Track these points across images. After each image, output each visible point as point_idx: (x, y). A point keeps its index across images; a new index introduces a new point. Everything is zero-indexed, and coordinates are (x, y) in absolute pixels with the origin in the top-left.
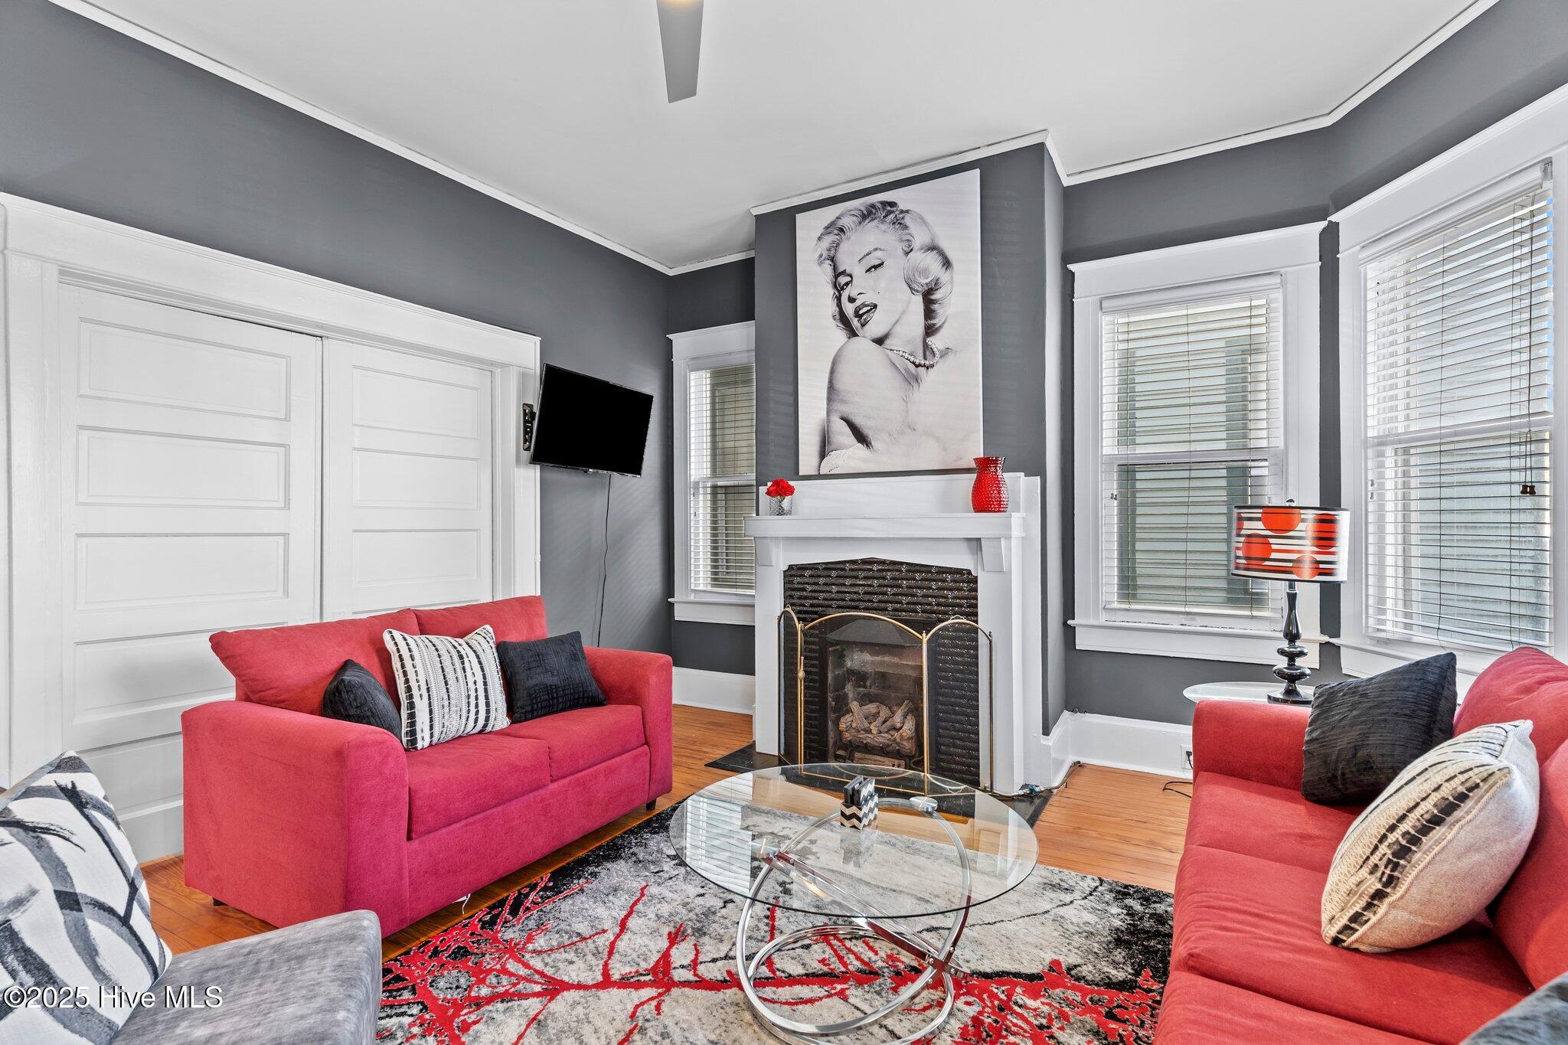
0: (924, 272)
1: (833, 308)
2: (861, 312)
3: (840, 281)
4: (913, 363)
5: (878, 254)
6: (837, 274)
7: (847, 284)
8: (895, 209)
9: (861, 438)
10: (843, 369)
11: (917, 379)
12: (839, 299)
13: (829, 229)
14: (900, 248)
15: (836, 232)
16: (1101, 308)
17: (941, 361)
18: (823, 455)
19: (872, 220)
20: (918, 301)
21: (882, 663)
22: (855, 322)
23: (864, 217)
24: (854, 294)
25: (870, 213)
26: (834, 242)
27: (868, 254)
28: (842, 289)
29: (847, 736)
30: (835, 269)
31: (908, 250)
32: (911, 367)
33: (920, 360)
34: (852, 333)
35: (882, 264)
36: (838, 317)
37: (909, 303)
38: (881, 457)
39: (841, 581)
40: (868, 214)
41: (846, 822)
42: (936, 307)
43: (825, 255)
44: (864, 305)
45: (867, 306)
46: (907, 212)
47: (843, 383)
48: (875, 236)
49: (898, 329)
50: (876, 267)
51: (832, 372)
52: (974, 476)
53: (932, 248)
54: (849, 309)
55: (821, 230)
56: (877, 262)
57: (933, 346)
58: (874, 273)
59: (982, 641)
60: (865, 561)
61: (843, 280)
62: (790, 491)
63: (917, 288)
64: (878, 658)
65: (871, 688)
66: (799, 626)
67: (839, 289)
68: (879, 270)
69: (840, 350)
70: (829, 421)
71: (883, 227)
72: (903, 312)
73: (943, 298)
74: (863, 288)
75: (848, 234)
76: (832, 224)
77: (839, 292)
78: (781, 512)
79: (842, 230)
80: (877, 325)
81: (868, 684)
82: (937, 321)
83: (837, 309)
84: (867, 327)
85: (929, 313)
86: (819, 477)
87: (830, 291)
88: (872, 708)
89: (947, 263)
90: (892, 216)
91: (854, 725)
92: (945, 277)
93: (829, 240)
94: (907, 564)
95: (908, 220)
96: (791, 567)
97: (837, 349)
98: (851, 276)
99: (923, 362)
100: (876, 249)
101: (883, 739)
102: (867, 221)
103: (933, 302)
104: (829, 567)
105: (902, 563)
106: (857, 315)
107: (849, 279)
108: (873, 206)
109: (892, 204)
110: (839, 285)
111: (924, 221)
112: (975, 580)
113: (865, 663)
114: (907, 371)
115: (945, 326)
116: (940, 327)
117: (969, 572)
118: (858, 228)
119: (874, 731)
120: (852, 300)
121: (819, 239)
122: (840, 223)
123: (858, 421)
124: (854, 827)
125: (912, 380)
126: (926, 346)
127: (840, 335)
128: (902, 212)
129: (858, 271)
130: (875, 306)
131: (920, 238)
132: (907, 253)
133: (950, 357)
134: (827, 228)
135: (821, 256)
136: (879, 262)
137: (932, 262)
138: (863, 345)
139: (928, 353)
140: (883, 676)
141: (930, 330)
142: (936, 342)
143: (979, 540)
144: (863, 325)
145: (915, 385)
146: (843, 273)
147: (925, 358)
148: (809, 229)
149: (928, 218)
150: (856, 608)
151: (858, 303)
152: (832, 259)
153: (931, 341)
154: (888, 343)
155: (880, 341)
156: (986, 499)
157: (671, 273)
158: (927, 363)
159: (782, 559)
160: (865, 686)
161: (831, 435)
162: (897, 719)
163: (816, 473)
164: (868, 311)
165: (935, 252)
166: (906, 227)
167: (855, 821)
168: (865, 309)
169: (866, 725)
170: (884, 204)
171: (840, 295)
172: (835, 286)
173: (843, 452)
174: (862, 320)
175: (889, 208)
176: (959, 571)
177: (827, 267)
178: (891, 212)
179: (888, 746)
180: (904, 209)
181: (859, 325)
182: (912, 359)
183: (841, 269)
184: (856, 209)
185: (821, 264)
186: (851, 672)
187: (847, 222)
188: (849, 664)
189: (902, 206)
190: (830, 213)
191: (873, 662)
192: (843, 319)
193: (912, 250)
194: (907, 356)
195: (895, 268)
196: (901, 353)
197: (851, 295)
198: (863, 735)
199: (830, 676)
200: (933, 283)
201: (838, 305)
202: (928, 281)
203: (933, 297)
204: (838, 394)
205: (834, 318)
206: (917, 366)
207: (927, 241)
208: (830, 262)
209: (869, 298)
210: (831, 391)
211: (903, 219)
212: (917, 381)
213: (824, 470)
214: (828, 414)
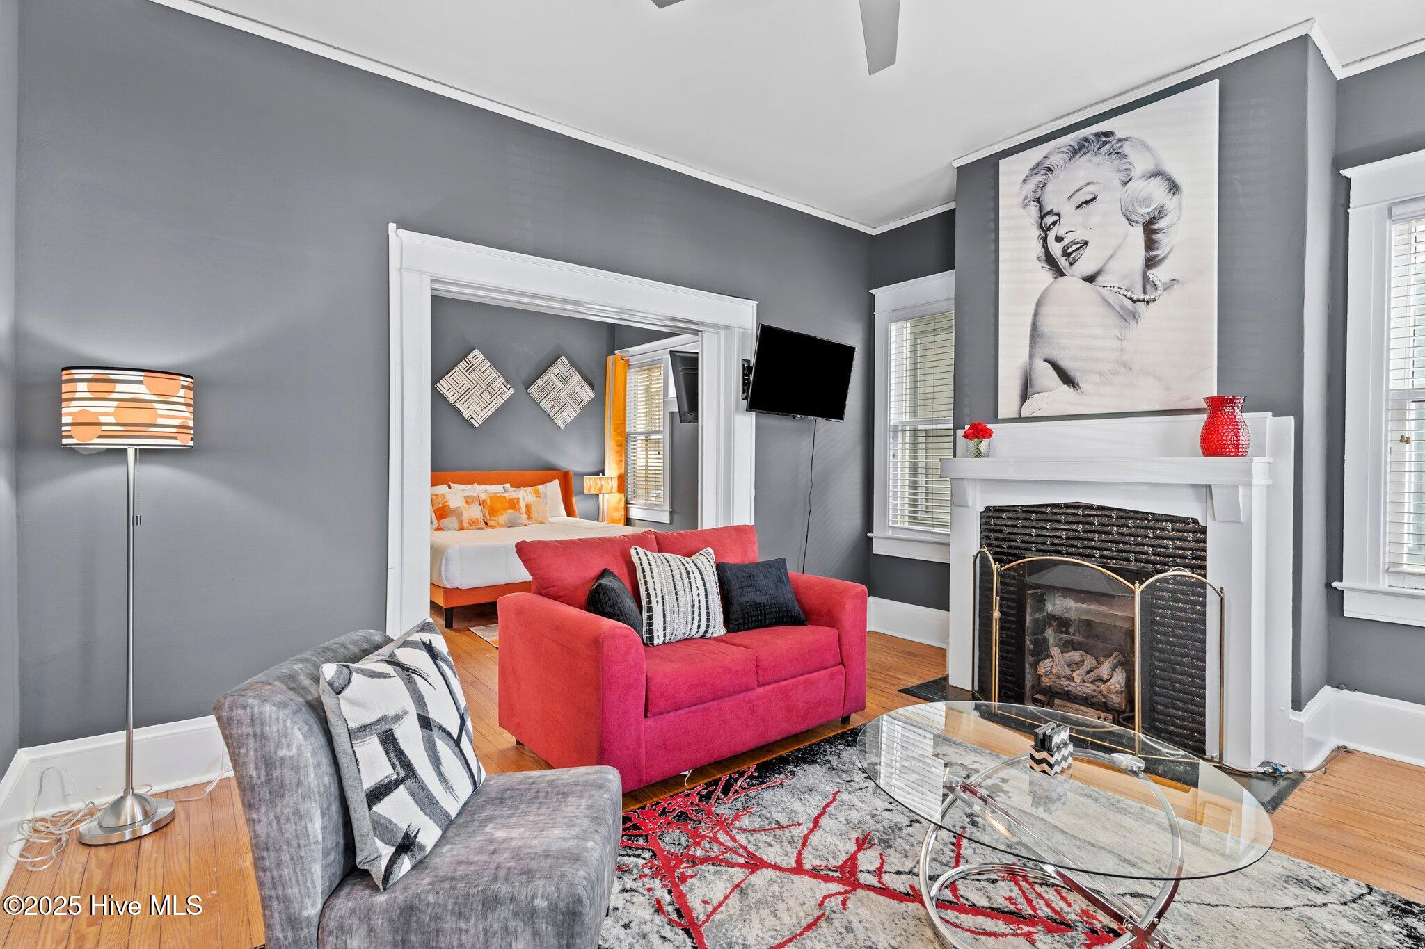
0: (1146, 201)
1: (1039, 250)
2: (1069, 251)
3: (1046, 221)
4: (1131, 299)
5: (1091, 188)
6: (1043, 216)
7: (1054, 224)
8: (1111, 138)
9: (1067, 378)
10: (1046, 310)
11: (1134, 315)
12: (1045, 240)
13: (1034, 171)
14: (1116, 179)
15: (1043, 172)
16: (1390, 216)
17: (1165, 294)
18: (1024, 398)
19: (1085, 154)
20: (1138, 233)
21: (1087, 611)
22: (1063, 262)
23: (1075, 152)
24: (1061, 233)
25: (1082, 147)
26: (1040, 183)
27: (1079, 190)
28: (1049, 229)
29: (1047, 681)
30: (1041, 210)
31: (1127, 180)
32: (1128, 303)
33: (1138, 294)
34: (1060, 273)
35: (1095, 198)
36: (1043, 258)
37: (1126, 236)
38: (1090, 398)
39: (1042, 524)
40: (1078, 150)
41: (1035, 766)
43: (1030, 197)
44: (1073, 243)
45: (1078, 243)
46: (1126, 139)
47: (1047, 324)
48: (1087, 170)
49: (1111, 265)
50: (1087, 202)
51: (1036, 314)
52: (1204, 417)
53: (1156, 174)
54: (1056, 249)
55: (1027, 172)
56: (1089, 197)
57: (1155, 279)
58: (1085, 209)
59: (1211, 599)
60: (1068, 506)
61: (1049, 220)
62: (988, 434)
63: (1135, 218)
64: (1085, 606)
65: (1074, 634)
66: (995, 567)
67: (1044, 229)
68: (1091, 205)
69: (1046, 290)
70: (1031, 364)
71: (1097, 160)
72: (1119, 246)
73: (1169, 226)
74: (1072, 225)
75: (1056, 172)
76: (1039, 164)
77: (1045, 232)
78: (978, 455)
79: (1049, 169)
80: (1087, 263)
81: (1071, 630)
82: (1160, 252)
83: (1043, 250)
84: (1074, 267)
85: (1150, 244)
86: (1020, 419)
87: (1036, 233)
88: (1075, 656)
89: (1174, 188)
90: (1108, 147)
91: (1054, 671)
92: (1170, 202)
93: (1034, 182)
94: (1118, 510)
95: (1127, 148)
96: (988, 509)
97: (1042, 291)
98: (1058, 215)
99: (1142, 297)
100: (1088, 184)
101: (1087, 689)
102: (1079, 155)
103: (1156, 232)
104: (1028, 510)
105: (1112, 509)
106: (1065, 253)
107: (1056, 218)
108: (1086, 139)
109: (1108, 134)
110: (1046, 225)
111: (1146, 146)
112: (1203, 531)
113: (1068, 609)
114: (1123, 307)
115: (1171, 256)
116: (1165, 257)
117: (1195, 521)
118: (1068, 164)
119: (1077, 679)
120: (1059, 239)
121: (1024, 181)
122: (1047, 163)
123: (1065, 363)
124: (1044, 772)
125: (1128, 317)
126: (1145, 279)
127: (1046, 276)
128: (1120, 140)
129: (1067, 209)
130: (1086, 243)
131: (1140, 163)
132: (1125, 184)
133: (1177, 290)
134: (1033, 169)
135: (1026, 198)
136: (1091, 196)
137: (1157, 190)
138: (1072, 283)
139: (1148, 287)
140: (1089, 624)
141: (1151, 263)
142: (1156, 274)
143: (1210, 486)
144: (1071, 264)
145: (1132, 322)
146: (1050, 213)
147: (1145, 292)
148: (1012, 174)
150: (1058, 553)
151: (1066, 242)
152: (1038, 200)
153: (1153, 274)
154: (1100, 280)
155: (1091, 279)
156: (1219, 442)
157: (874, 232)
158: (1147, 297)
159: (978, 501)
160: (1067, 633)
161: (1034, 377)
162: (1105, 670)
163: (1017, 416)
164: (1078, 249)
165: (1160, 177)
166: (1125, 156)
167: (1045, 767)
168: (1074, 247)
169: (1068, 672)
170: (1098, 135)
171: (1046, 235)
172: (1041, 227)
173: (1046, 394)
174: (1071, 259)
175: (1104, 139)
176: (1183, 520)
177: (1033, 210)
178: (1107, 143)
179: (1093, 697)
180: (1123, 137)
181: (1067, 264)
182: (1129, 294)
183: (1048, 209)
184: (1066, 146)
185: (1025, 206)
186: (1052, 617)
187: (1054, 160)
188: (1049, 608)
189: (1120, 134)
190: (1036, 154)
191: (1077, 609)
192: (1050, 260)
193: (1131, 179)
194: (1122, 292)
195: (1111, 200)
196: (1116, 289)
197: (1059, 234)
198: (1064, 682)
199: (1028, 619)
200: (1156, 212)
201: (1043, 246)
202: (1150, 210)
203: (1156, 227)
204: (1042, 337)
205: (1039, 259)
206: (1135, 302)
207: (1149, 166)
208: (1035, 203)
209: (1078, 236)
210: (1035, 332)
211: (1121, 147)
212: (1134, 317)
213: (1025, 413)
214: (1031, 356)
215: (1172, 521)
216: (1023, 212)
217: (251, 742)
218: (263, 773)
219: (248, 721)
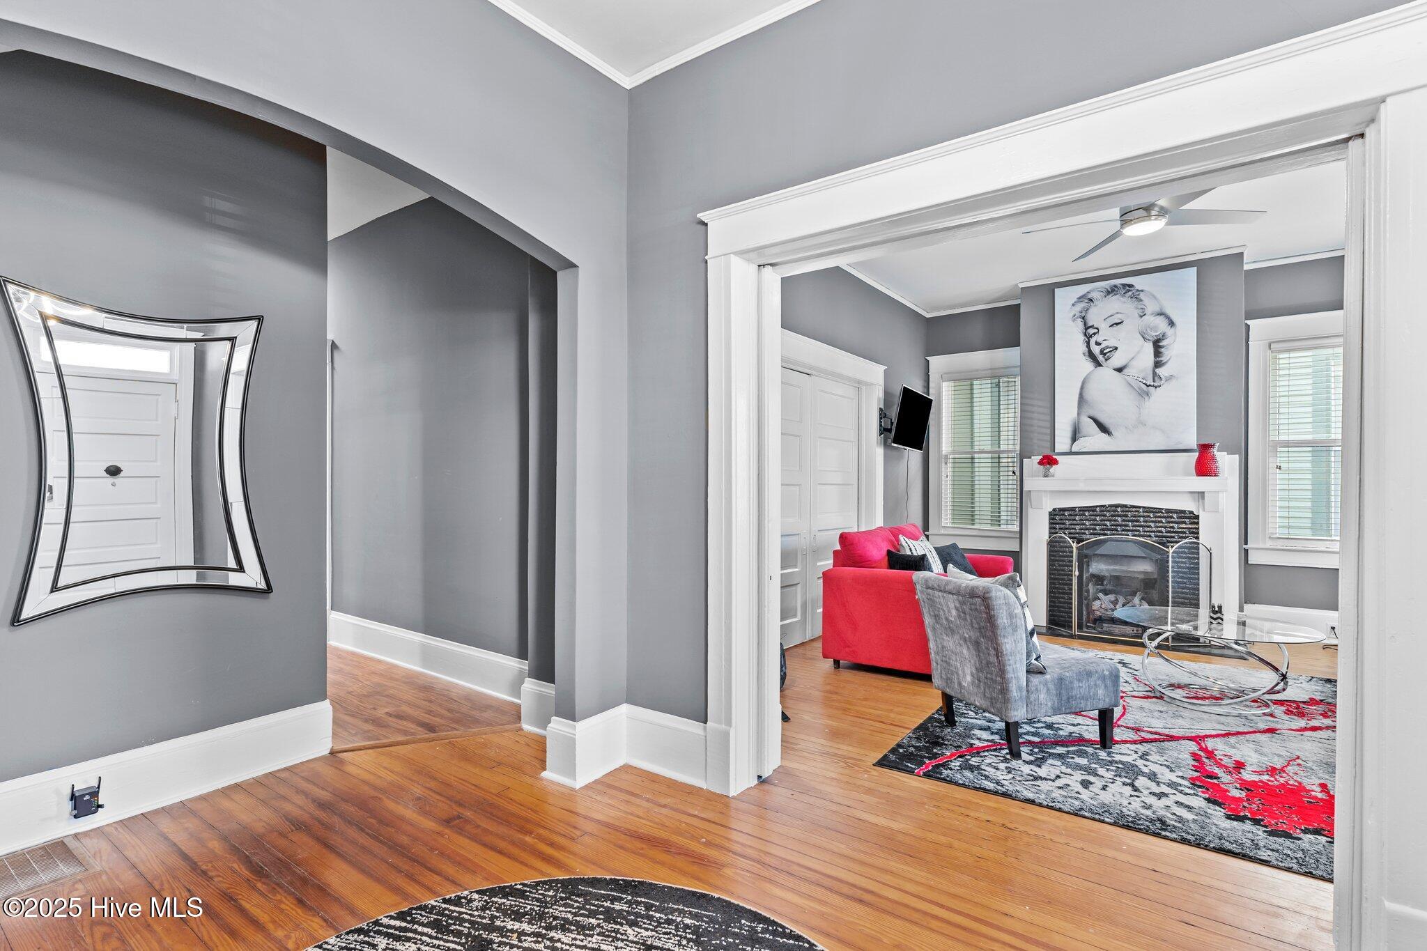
0: (1155, 328)
1: (1084, 349)
2: (1105, 352)
3: (1089, 332)
4: (1145, 384)
5: (1119, 316)
6: (1087, 328)
7: (1095, 334)
8: (1132, 289)
9: (1103, 429)
10: (1091, 386)
12: (1088, 343)
13: (1081, 299)
14: (1136, 313)
15: (1087, 301)
16: (1270, 348)
17: (1166, 383)
18: (1074, 439)
19: (1115, 295)
20: (1150, 348)
21: (1114, 570)
22: (1101, 358)
23: (1108, 293)
24: (1100, 340)
25: (1113, 290)
26: (1084, 307)
27: (1111, 316)
28: (1091, 336)
29: (1098, 614)
30: (1085, 324)
31: (1142, 314)
32: (1144, 386)
33: (1150, 382)
34: (1099, 364)
35: (1122, 322)
36: (1087, 354)
37: (1142, 347)
38: (1119, 441)
40: (1112, 291)
42: (1162, 350)
43: (1078, 315)
44: (1108, 347)
45: (1111, 347)
46: (1142, 291)
47: (1091, 394)
48: (1117, 305)
49: (1134, 363)
50: (1117, 324)
51: (1082, 388)
52: (1197, 454)
53: (1161, 314)
54: (1096, 350)
55: (1075, 300)
56: (1117, 321)
57: (1160, 374)
58: (1115, 327)
59: (1203, 553)
60: (1110, 506)
61: (1091, 331)
62: (1055, 462)
63: (1148, 337)
64: (1112, 567)
65: (1109, 584)
66: (1074, 545)
67: (1088, 337)
68: (1119, 326)
69: (1089, 374)
70: (1079, 419)
71: (1123, 299)
72: (1138, 352)
73: (1168, 345)
74: (1107, 337)
75: (1096, 302)
76: (1083, 296)
77: (1088, 338)
78: (1046, 476)
79: (1091, 300)
80: (1117, 360)
82: (1163, 359)
83: (1087, 349)
84: (1108, 361)
85: (1157, 353)
86: (1071, 453)
87: (1082, 338)
88: (1112, 597)
89: (1172, 324)
90: (1130, 293)
91: (1103, 606)
92: (1169, 331)
93: (1080, 306)
94: (1144, 507)
95: (1142, 296)
96: (1054, 510)
97: (1085, 375)
98: (1098, 329)
99: (1152, 384)
100: (1117, 313)
102: (1111, 295)
103: (1161, 347)
104: (1083, 509)
105: (1140, 507)
106: (1102, 352)
107: (1096, 331)
108: (1116, 286)
109: (1131, 285)
110: (1089, 334)
111: (1154, 297)
112: (1197, 517)
114: (1140, 388)
115: (1169, 363)
116: (1166, 362)
117: (1191, 512)
118: (1104, 299)
120: (1098, 344)
121: (1073, 305)
122: (1090, 296)
123: (1102, 419)
125: (1143, 394)
126: (1154, 374)
127: (1089, 366)
128: (1138, 291)
129: (1103, 327)
130: (1116, 348)
131: (1151, 307)
132: (1141, 316)
133: (1173, 382)
134: (1079, 298)
135: (1074, 315)
136: (1120, 321)
137: (1162, 324)
138: (1106, 372)
139: (1156, 378)
140: (1117, 578)
141: (1158, 364)
142: (1161, 371)
143: (1204, 492)
144: (1106, 360)
145: (1146, 398)
146: (1092, 327)
147: (1154, 381)
149: (1158, 296)
151: (1103, 346)
152: (1083, 318)
153: (1158, 371)
154: (1125, 371)
155: (1120, 370)
156: (1205, 467)
157: (928, 316)
158: (1156, 384)
159: (1050, 504)
160: (1102, 584)
161: (1081, 427)
164: (1111, 351)
165: (1162, 317)
166: (1141, 300)
168: (1108, 350)
169: (1112, 607)
170: (1124, 285)
171: (1089, 341)
172: (1085, 335)
173: (1090, 438)
174: (1106, 357)
175: (1128, 288)
176: (1183, 512)
177: (1080, 323)
178: (1129, 290)
180: (1140, 289)
181: (1104, 360)
182: (1144, 382)
183: (1090, 324)
184: (1103, 287)
185: (1074, 320)
186: (1093, 576)
187: (1094, 295)
188: (1091, 570)
189: (1138, 287)
190: (1082, 289)
191: (1107, 570)
192: (1091, 355)
193: (1145, 314)
194: (1140, 379)
195: (1132, 325)
196: (1136, 378)
197: (1098, 341)
198: (1110, 613)
199: (1084, 577)
200: (1161, 336)
201: (1087, 347)
202: (1157, 334)
203: (1160, 344)
204: (1086, 402)
205: (1084, 354)
206: (1148, 386)
207: (1157, 309)
208: (1082, 320)
209: (1112, 343)
210: (1082, 400)
211: (1138, 295)
212: (1148, 395)
213: (1075, 449)
214: (1078, 414)
215: (1177, 513)
216: (1071, 323)
217: (1004, 607)
218: (1009, 621)
219: (1003, 598)
